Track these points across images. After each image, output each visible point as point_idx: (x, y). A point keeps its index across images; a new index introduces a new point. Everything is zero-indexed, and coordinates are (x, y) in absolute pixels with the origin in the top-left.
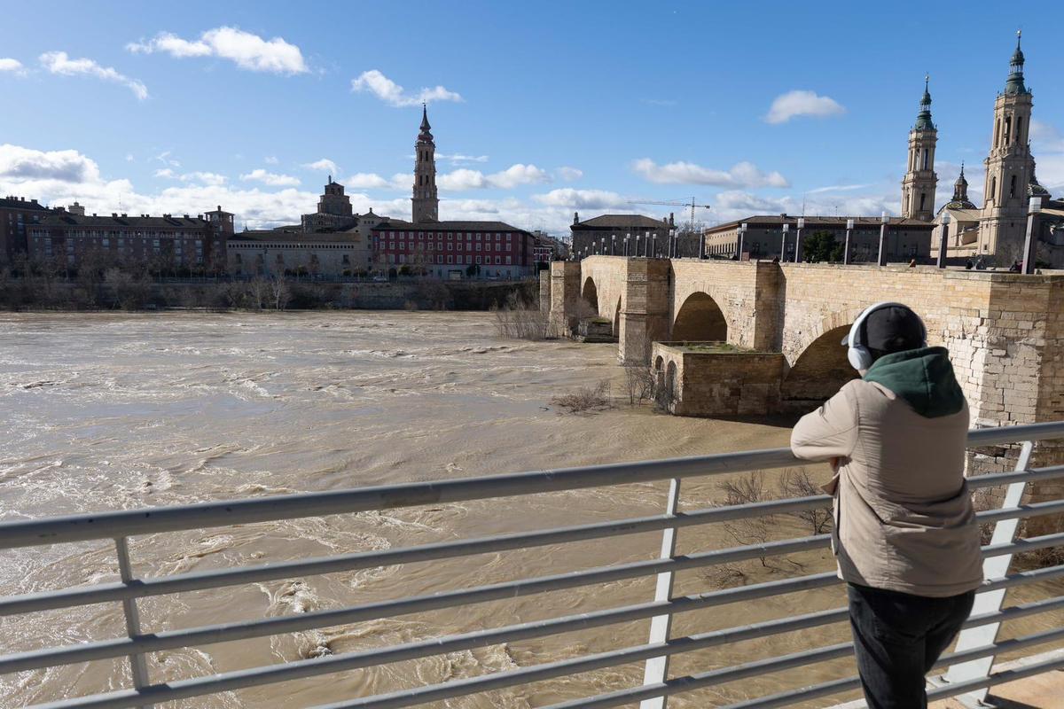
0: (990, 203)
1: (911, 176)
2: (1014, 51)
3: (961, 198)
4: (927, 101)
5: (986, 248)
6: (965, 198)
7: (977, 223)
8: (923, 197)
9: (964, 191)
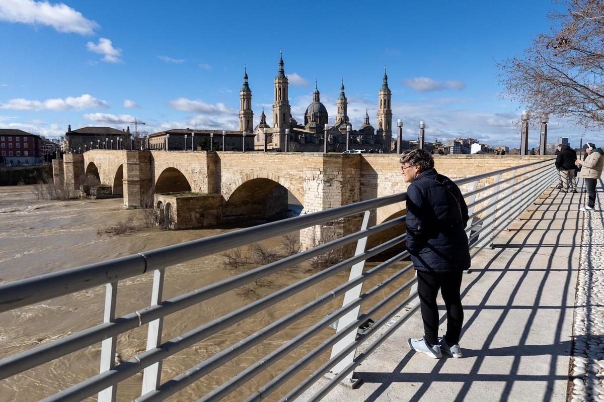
0: (276, 125)
1: (242, 112)
2: (280, 59)
3: (263, 124)
4: (246, 77)
5: (276, 145)
6: (265, 123)
7: (272, 134)
8: (248, 121)
9: (265, 120)
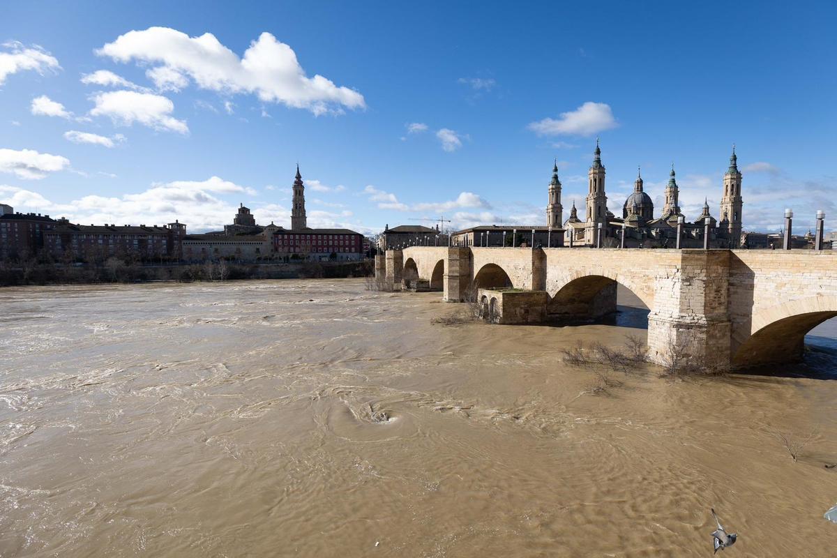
0: (590, 219)
1: (551, 206)
2: (596, 148)
3: (574, 218)
4: (556, 170)
5: (589, 241)
6: (576, 217)
7: (584, 229)
8: (557, 216)
9: (575, 214)
